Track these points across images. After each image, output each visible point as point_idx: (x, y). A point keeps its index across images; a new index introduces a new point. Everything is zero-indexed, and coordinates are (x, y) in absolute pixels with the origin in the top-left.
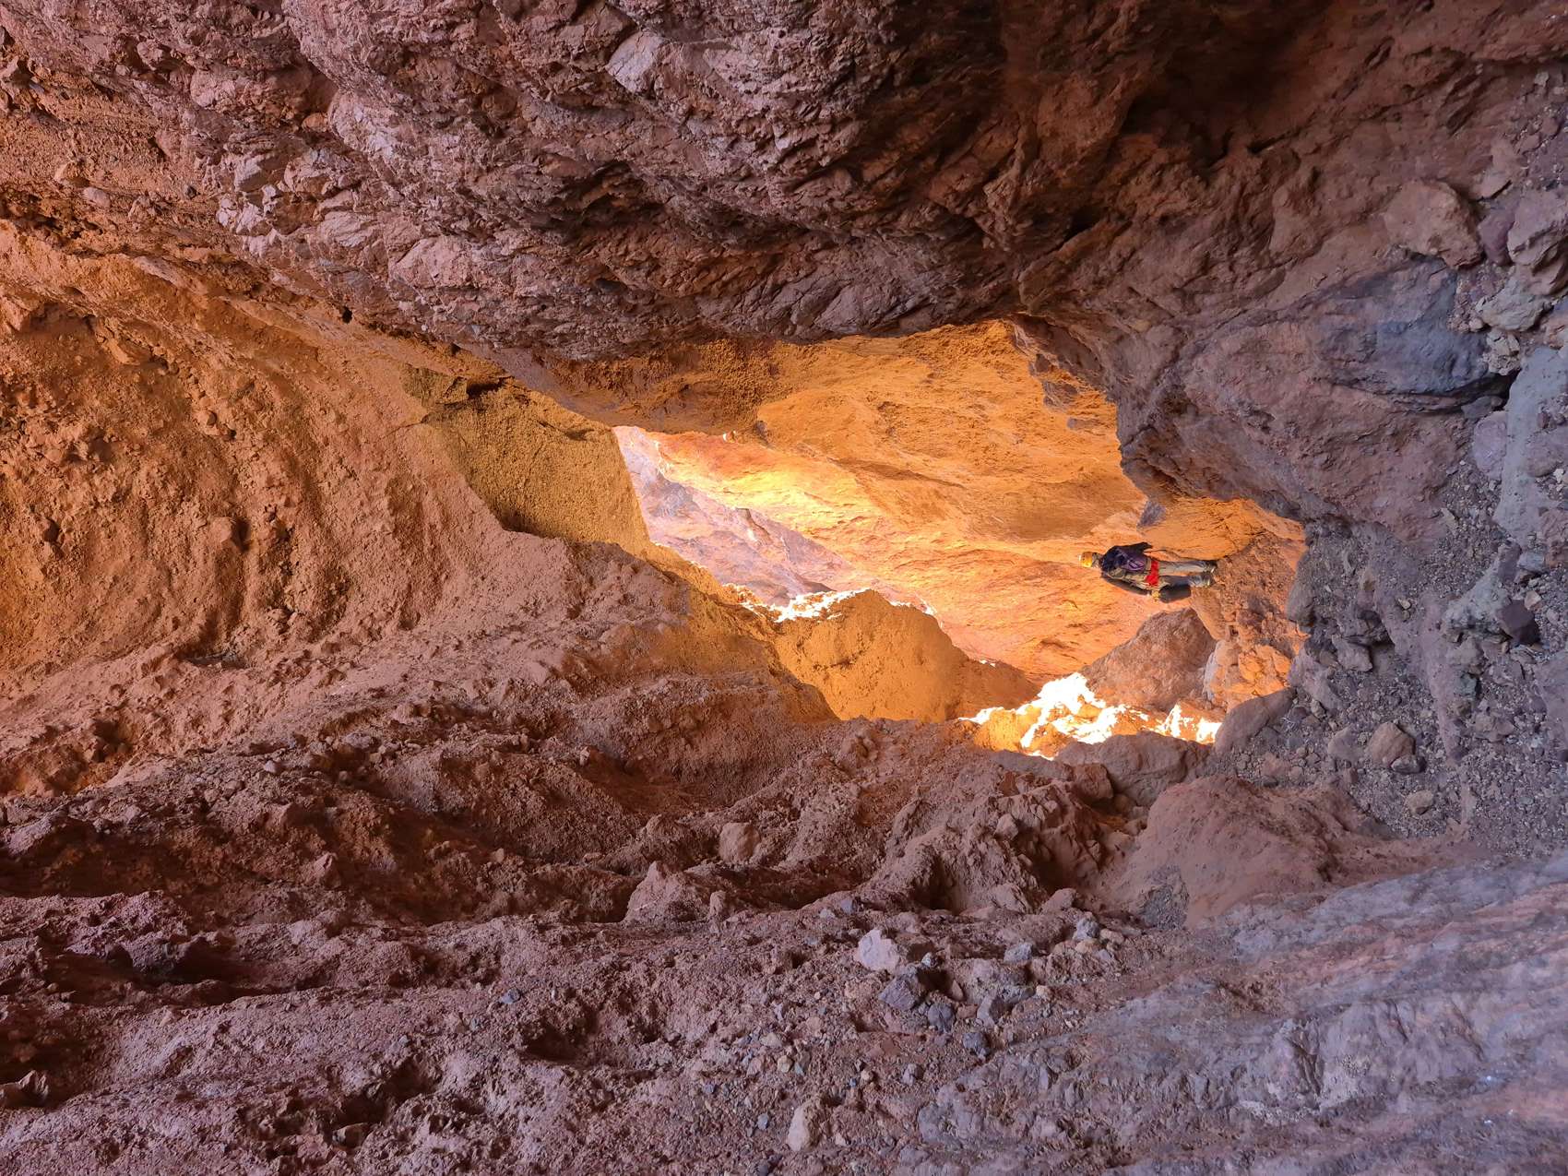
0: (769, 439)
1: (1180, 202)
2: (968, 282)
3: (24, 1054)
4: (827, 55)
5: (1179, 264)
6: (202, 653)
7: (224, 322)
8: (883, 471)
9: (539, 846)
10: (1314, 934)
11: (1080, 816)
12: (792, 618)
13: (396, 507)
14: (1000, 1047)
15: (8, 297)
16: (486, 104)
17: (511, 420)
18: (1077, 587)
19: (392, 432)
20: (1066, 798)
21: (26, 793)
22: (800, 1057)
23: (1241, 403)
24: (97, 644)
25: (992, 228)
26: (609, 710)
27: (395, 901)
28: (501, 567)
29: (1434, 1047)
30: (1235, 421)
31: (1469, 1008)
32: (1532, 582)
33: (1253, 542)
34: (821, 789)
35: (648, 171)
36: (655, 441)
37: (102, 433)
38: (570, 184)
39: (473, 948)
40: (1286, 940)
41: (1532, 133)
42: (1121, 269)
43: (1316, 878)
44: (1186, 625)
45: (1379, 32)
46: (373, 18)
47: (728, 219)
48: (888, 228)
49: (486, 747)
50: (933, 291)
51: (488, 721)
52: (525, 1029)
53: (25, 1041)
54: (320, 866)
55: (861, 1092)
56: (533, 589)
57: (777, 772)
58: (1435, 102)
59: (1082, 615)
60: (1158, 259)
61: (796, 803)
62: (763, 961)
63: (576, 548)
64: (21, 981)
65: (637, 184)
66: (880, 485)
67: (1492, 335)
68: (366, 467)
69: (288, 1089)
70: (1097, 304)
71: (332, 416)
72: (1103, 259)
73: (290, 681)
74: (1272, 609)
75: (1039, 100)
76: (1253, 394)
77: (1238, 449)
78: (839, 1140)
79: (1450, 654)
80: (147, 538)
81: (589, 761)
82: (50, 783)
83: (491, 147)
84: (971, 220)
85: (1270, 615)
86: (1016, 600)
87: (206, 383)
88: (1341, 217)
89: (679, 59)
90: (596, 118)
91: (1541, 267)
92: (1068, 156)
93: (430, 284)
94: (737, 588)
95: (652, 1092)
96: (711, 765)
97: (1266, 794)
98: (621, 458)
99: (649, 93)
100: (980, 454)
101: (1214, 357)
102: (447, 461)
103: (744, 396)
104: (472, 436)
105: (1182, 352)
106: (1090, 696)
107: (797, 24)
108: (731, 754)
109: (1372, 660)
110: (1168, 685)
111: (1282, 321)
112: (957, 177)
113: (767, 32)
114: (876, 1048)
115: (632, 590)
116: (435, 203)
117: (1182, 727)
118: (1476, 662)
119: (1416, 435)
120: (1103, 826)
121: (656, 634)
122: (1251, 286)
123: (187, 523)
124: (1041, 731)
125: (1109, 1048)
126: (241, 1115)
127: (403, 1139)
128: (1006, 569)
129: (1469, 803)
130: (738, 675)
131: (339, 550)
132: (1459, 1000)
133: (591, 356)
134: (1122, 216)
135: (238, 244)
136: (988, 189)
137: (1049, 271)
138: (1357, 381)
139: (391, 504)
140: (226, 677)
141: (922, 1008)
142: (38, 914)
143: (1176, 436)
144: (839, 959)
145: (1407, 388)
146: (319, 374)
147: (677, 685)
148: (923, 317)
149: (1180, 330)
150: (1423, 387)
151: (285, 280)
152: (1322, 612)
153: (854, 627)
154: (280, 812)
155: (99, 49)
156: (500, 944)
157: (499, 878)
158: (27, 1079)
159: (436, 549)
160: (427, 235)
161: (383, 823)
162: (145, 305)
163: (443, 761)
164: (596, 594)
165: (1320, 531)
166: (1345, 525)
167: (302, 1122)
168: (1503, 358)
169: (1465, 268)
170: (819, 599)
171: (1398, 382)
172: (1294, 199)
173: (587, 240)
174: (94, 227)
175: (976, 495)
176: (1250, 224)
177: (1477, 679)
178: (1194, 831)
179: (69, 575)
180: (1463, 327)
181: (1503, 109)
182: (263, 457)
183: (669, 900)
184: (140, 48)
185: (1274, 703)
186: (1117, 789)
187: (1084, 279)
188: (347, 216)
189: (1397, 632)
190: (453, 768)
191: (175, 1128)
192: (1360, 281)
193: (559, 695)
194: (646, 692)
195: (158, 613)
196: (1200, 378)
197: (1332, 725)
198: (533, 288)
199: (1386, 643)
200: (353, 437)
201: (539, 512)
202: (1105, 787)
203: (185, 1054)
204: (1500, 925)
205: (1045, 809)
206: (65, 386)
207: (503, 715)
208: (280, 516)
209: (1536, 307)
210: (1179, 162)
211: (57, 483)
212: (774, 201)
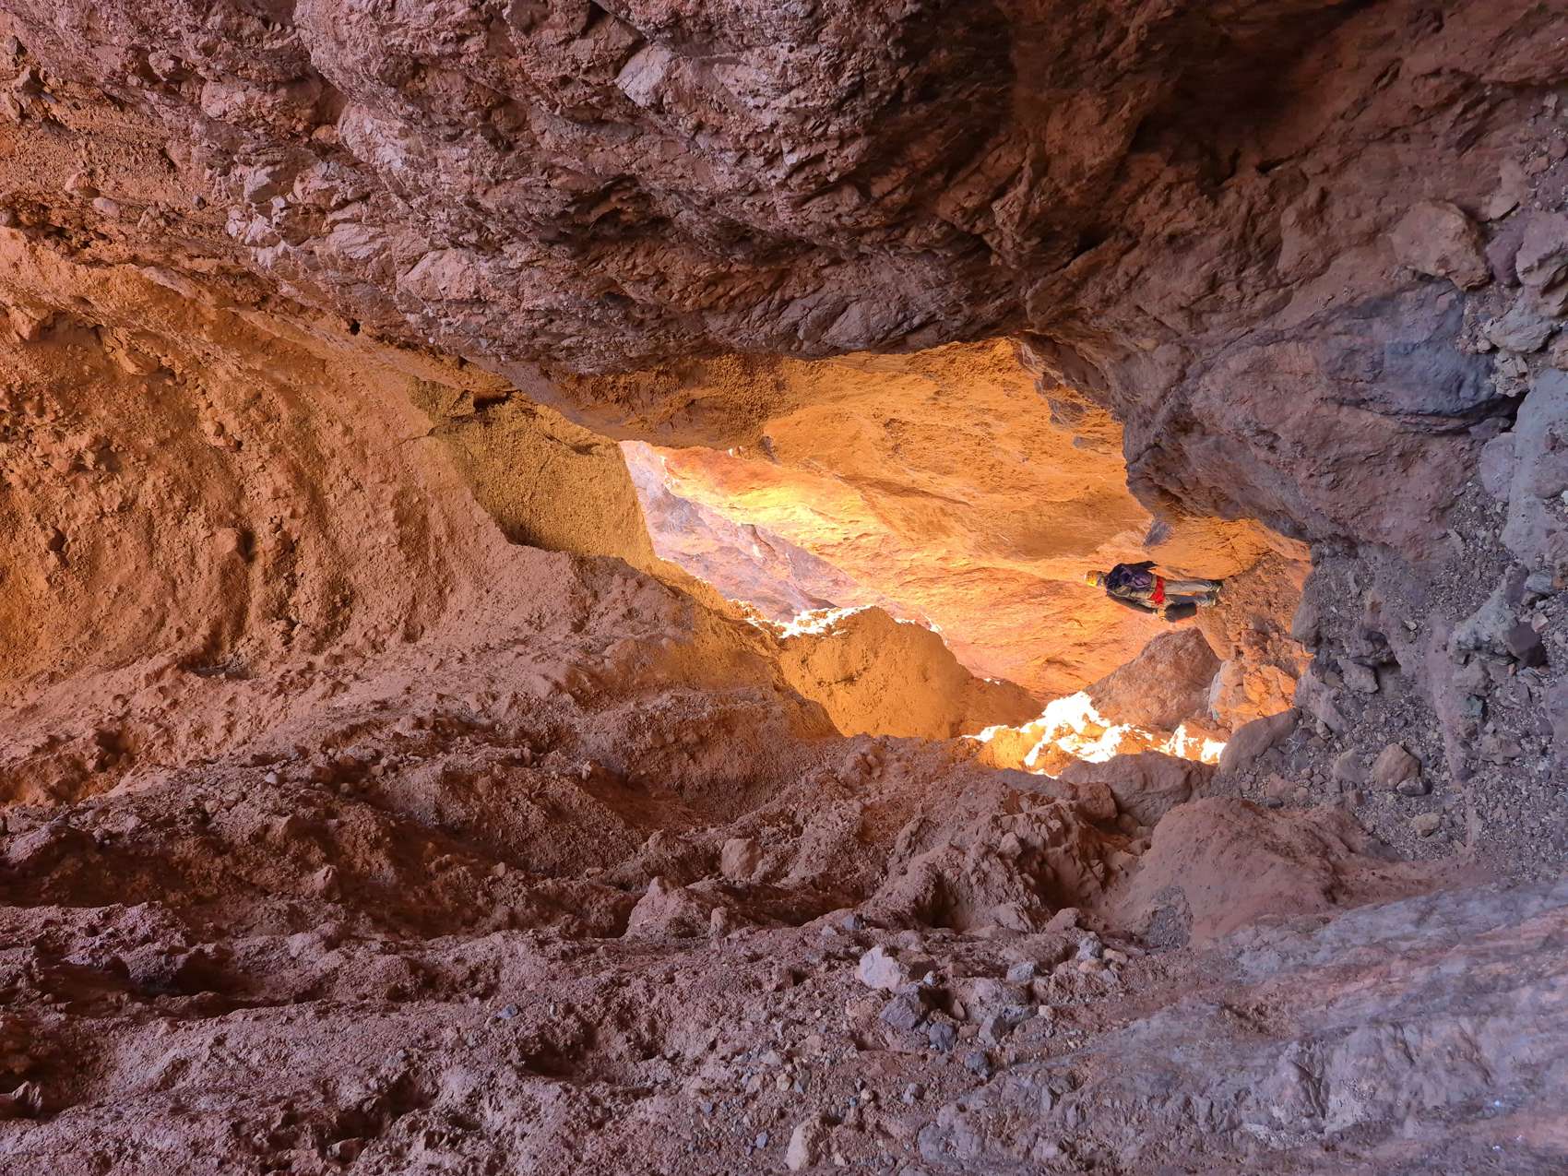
0: (775, 455)
1: (1187, 221)
2: (975, 299)
3: (19, 1064)
4: (836, 70)
5: (1186, 282)
6: (206, 664)
7: (232, 334)
8: (889, 488)
9: (540, 861)
10: (1320, 956)
11: (1084, 835)
12: (796, 633)
13: (401, 520)
14: (1002, 1067)
15: (18, 306)
16: (496, 116)
17: (517, 433)
18: (1083, 606)
19: (398, 445)
20: (1070, 817)
21: (27, 802)
22: (800, 1075)
23: (1248, 423)
24: (101, 654)
25: (1000, 245)
26: (612, 725)
27: (394, 914)
28: (506, 580)
29: (1441, 1073)
30: (1242, 441)
31: (1476, 1033)
32: (1539, 604)
33: (1259, 563)
34: (825, 805)
35: (656, 185)
36: (662, 456)
37: (110, 443)
38: (578, 198)
39: (472, 963)
40: (1291, 962)
41: (1542, 154)
42: (1128, 287)
43: (1321, 900)
44: (1191, 644)
45: (1389, 52)
46: (383, 30)
47: (736, 234)
48: (896, 244)
49: (488, 760)
50: (940, 307)
51: (490, 734)
52: (523, 1045)
53: (21, 1051)
54: (320, 878)
55: (861, 1111)
56: (537, 603)
57: (779, 789)
58: (1443, 124)
59: (1087, 635)
60: (1166, 278)
61: (799, 820)
62: (764, 978)
63: (581, 562)
64: (17, 991)
65: (646, 198)
66: (884, 501)
67: (1500, 357)
68: (372, 479)
69: (282, 1103)
70: (1104, 321)
71: (339, 428)
72: (1109, 277)
73: (293, 693)
74: (1277, 630)
75: (1047, 119)
76: (1261, 414)
77: (1245, 469)
78: (839, 1160)
79: (1457, 676)
80: (152, 546)
81: (591, 775)
82: (52, 793)
83: (501, 160)
84: (979, 237)
85: (1275, 635)
86: (1021, 619)
87: (214, 394)
88: (1349, 237)
89: (688, 74)
90: (604, 132)
91: (1550, 288)
92: (1076, 174)
93: (438, 297)
94: (742, 603)
95: (650, 1109)
96: (713, 780)
97: (1271, 815)
98: (627, 473)
99: (658, 107)
100: (986, 471)
101: (1220, 376)
102: (453, 473)
103: (750, 411)
104: (478, 450)
105: (1188, 371)
106: (1094, 715)
107: (807, 38)
108: (734, 770)
109: (1378, 681)
110: (1172, 705)
111: (1289, 341)
112: (964, 193)
113: (774, 47)
114: (877, 1066)
115: (636, 605)
116: (443, 216)
117: (1186, 747)
118: (1483, 684)
119: (1424, 456)
120: (1107, 845)
121: (661, 650)
122: (1258, 306)
123: (192, 533)
124: (1045, 750)
125: (1112, 1067)
126: (236, 1128)
127: (398, 1154)
128: (1012, 587)
129: (1475, 827)
130: (741, 691)
131: (345, 562)
132: (1466, 1025)
133: (598, 369)
134: (1129, 235)
135: (247, 256)
136: (996, 206)
137: (1057, 288)
138: (1364, 401)
139: (396, 517)
140: (230, 688)
141: (923, 1027)
142: (36, 924)
143: (1183, 455)
144: (840, 977)
145: (1414, 409)
146: (327, 385)
147: (680, 700)
148: (930, 333)
149: (1187, 349)
150: (1430, 408)
151: (293, 291)
152: (1328, 632)
153: (859, 642)
154: (280, 824)
155: (111, 59)
156: (499, 958)
157: (499, 892)
158: (21, 1090)
159: (441, 562)
160: (436, 248)
161: (384, 835)
162: (154, 315)
163: (445, 774)
164: (601, 608)
165: (1327, 551)
166: (1351, 545)
167: (297, 1137)
168: (1510, 379)
169: (1473, 289)
170: (824, 616)
171: (1405, 402)
172: (1303, 220)
173: (594, 254)
174: (104, 237)
175: (982, 513)
176: (1258, 242)
177: (1484, 700)
178: (1199, 851)
179: (74, 585)
180: (1471, 348)
181: (1511, 132)
182: (270, 468)
183: (668, 916)
184: (152, 59)
185: (1279, 725)
186: (1121, 809)
187: (1091, 296)
188: (355, 228)
189: (1403, 652)
190: (454, 781)
191: (168, 1141)
192: (1366, 302)
193: (563, 708)
194: (649, 707)
195: (162, 624)
196: (1207, 397)
197: (1338, 746)
198: (541, 302)
199: (1392, 664)
200: (359, 449)
201: (545, 526)
202: (1109, 806)
203: (180, 1066)
204: (1508, 948)
205: (1049, 829)
206: (72, 395)
207: (506, 729)
208: (285, 528)
209: (1545, 328)
210: (1186, 181)
211: (63, 493)
212: (782, 216)
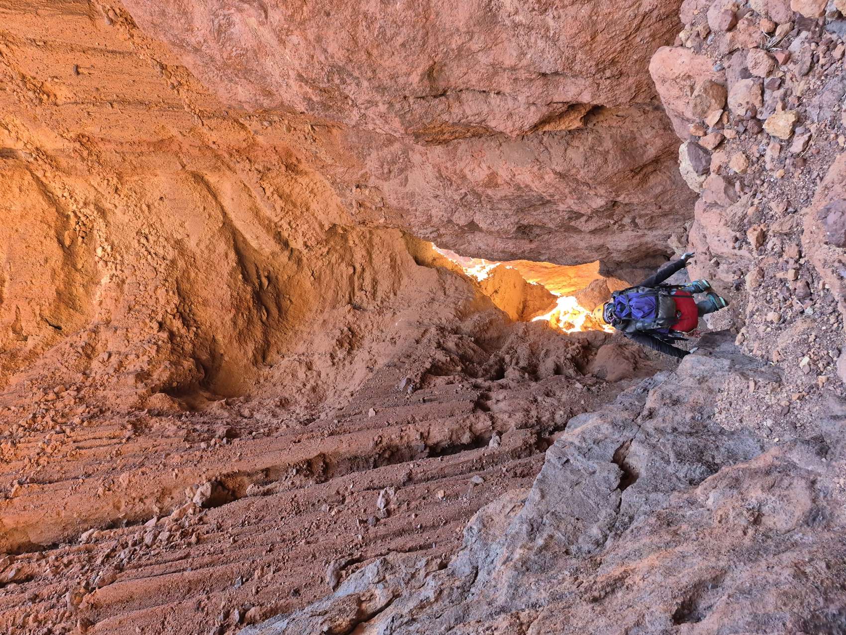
11: (583, 352)
12: (482, 279)
19: (392, 241)
20: (579, 347)
26: (469, 325)
28: (418, 276)
34: (520, 344)
44: (604, 286)
56: (430, 285)
57: (507, 339)
61: (516, 349)
63: (437, 270)
68: (385, 250)
71: (379, 239)
120: (588, 354)
121: (471, 301)
130: (490, 311)
131: (376, 273)
139: (390, 260)
147: (480, 317)
153: (497, 278)
159: (399, 271)
164: (448, 286)
170: (484, 268)
178: (609, 357)
179: (317, 284)
182: (362, 250)
186: (589, 344)
200: (383, 243)
202: (587, 344)
205: (576, 351)
208: (362, 264)
